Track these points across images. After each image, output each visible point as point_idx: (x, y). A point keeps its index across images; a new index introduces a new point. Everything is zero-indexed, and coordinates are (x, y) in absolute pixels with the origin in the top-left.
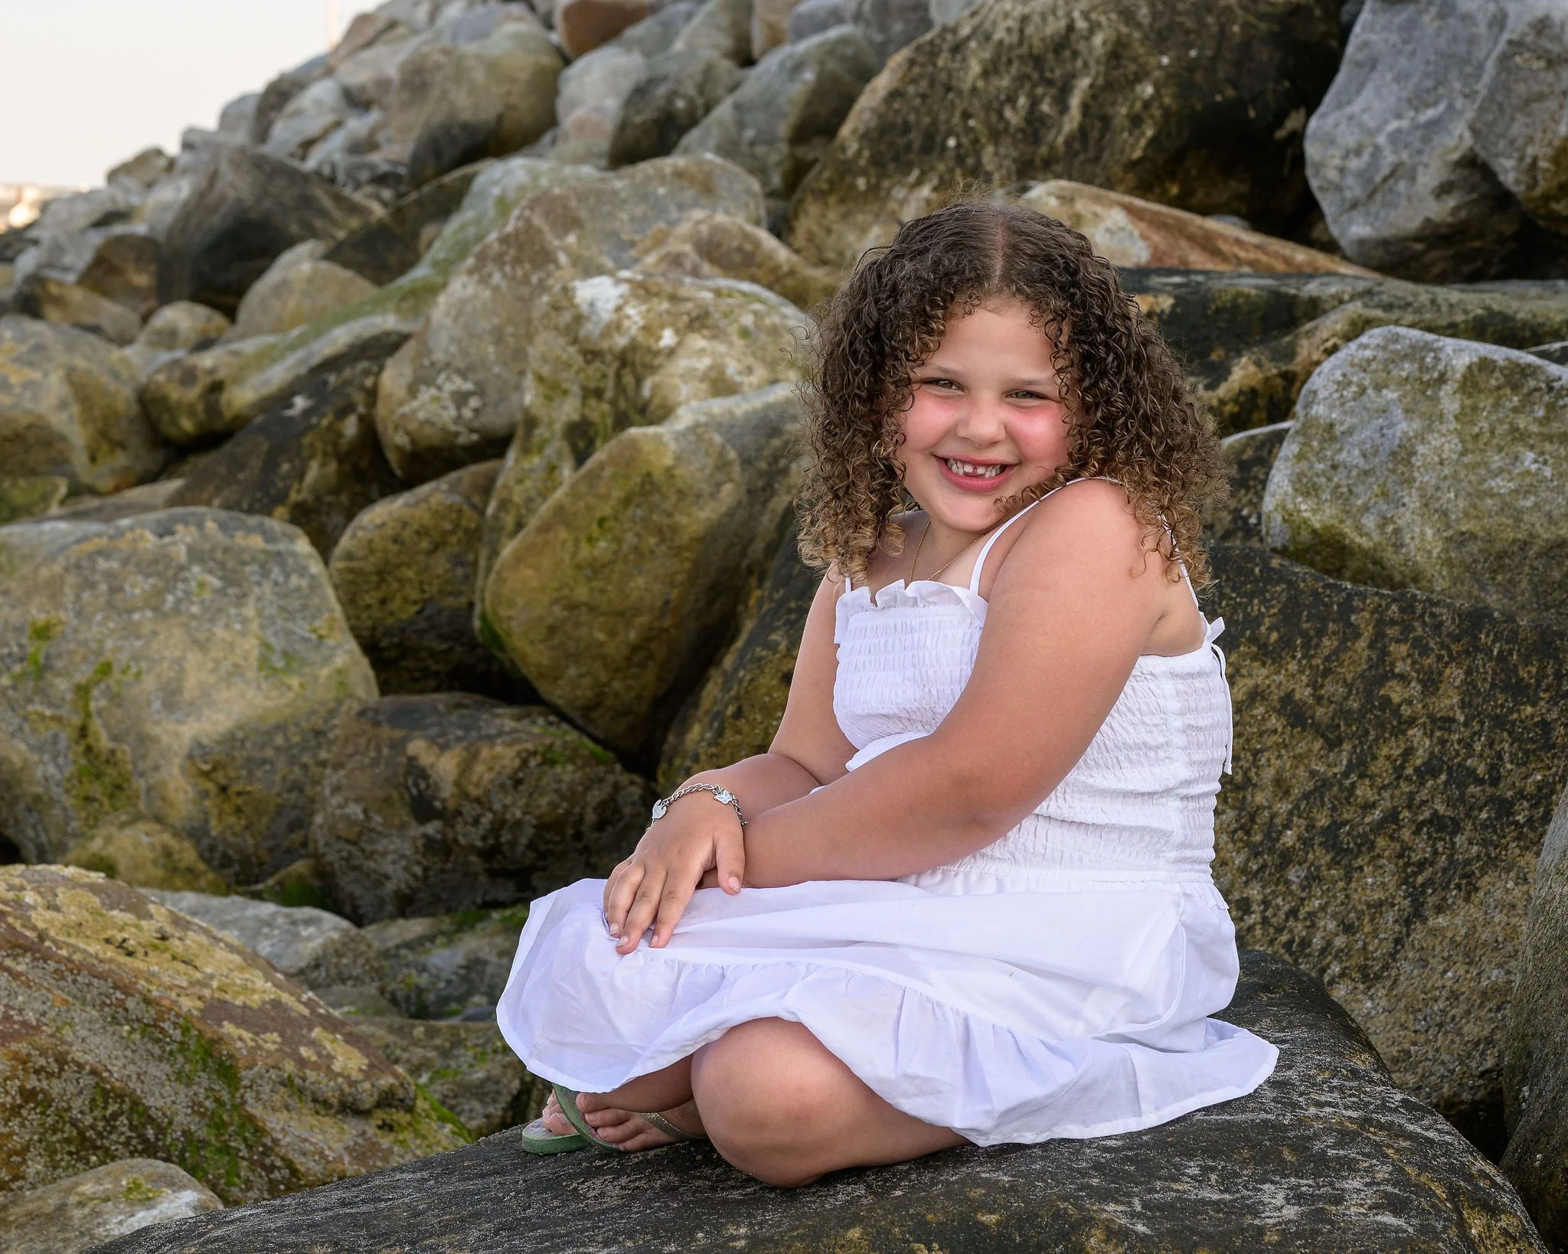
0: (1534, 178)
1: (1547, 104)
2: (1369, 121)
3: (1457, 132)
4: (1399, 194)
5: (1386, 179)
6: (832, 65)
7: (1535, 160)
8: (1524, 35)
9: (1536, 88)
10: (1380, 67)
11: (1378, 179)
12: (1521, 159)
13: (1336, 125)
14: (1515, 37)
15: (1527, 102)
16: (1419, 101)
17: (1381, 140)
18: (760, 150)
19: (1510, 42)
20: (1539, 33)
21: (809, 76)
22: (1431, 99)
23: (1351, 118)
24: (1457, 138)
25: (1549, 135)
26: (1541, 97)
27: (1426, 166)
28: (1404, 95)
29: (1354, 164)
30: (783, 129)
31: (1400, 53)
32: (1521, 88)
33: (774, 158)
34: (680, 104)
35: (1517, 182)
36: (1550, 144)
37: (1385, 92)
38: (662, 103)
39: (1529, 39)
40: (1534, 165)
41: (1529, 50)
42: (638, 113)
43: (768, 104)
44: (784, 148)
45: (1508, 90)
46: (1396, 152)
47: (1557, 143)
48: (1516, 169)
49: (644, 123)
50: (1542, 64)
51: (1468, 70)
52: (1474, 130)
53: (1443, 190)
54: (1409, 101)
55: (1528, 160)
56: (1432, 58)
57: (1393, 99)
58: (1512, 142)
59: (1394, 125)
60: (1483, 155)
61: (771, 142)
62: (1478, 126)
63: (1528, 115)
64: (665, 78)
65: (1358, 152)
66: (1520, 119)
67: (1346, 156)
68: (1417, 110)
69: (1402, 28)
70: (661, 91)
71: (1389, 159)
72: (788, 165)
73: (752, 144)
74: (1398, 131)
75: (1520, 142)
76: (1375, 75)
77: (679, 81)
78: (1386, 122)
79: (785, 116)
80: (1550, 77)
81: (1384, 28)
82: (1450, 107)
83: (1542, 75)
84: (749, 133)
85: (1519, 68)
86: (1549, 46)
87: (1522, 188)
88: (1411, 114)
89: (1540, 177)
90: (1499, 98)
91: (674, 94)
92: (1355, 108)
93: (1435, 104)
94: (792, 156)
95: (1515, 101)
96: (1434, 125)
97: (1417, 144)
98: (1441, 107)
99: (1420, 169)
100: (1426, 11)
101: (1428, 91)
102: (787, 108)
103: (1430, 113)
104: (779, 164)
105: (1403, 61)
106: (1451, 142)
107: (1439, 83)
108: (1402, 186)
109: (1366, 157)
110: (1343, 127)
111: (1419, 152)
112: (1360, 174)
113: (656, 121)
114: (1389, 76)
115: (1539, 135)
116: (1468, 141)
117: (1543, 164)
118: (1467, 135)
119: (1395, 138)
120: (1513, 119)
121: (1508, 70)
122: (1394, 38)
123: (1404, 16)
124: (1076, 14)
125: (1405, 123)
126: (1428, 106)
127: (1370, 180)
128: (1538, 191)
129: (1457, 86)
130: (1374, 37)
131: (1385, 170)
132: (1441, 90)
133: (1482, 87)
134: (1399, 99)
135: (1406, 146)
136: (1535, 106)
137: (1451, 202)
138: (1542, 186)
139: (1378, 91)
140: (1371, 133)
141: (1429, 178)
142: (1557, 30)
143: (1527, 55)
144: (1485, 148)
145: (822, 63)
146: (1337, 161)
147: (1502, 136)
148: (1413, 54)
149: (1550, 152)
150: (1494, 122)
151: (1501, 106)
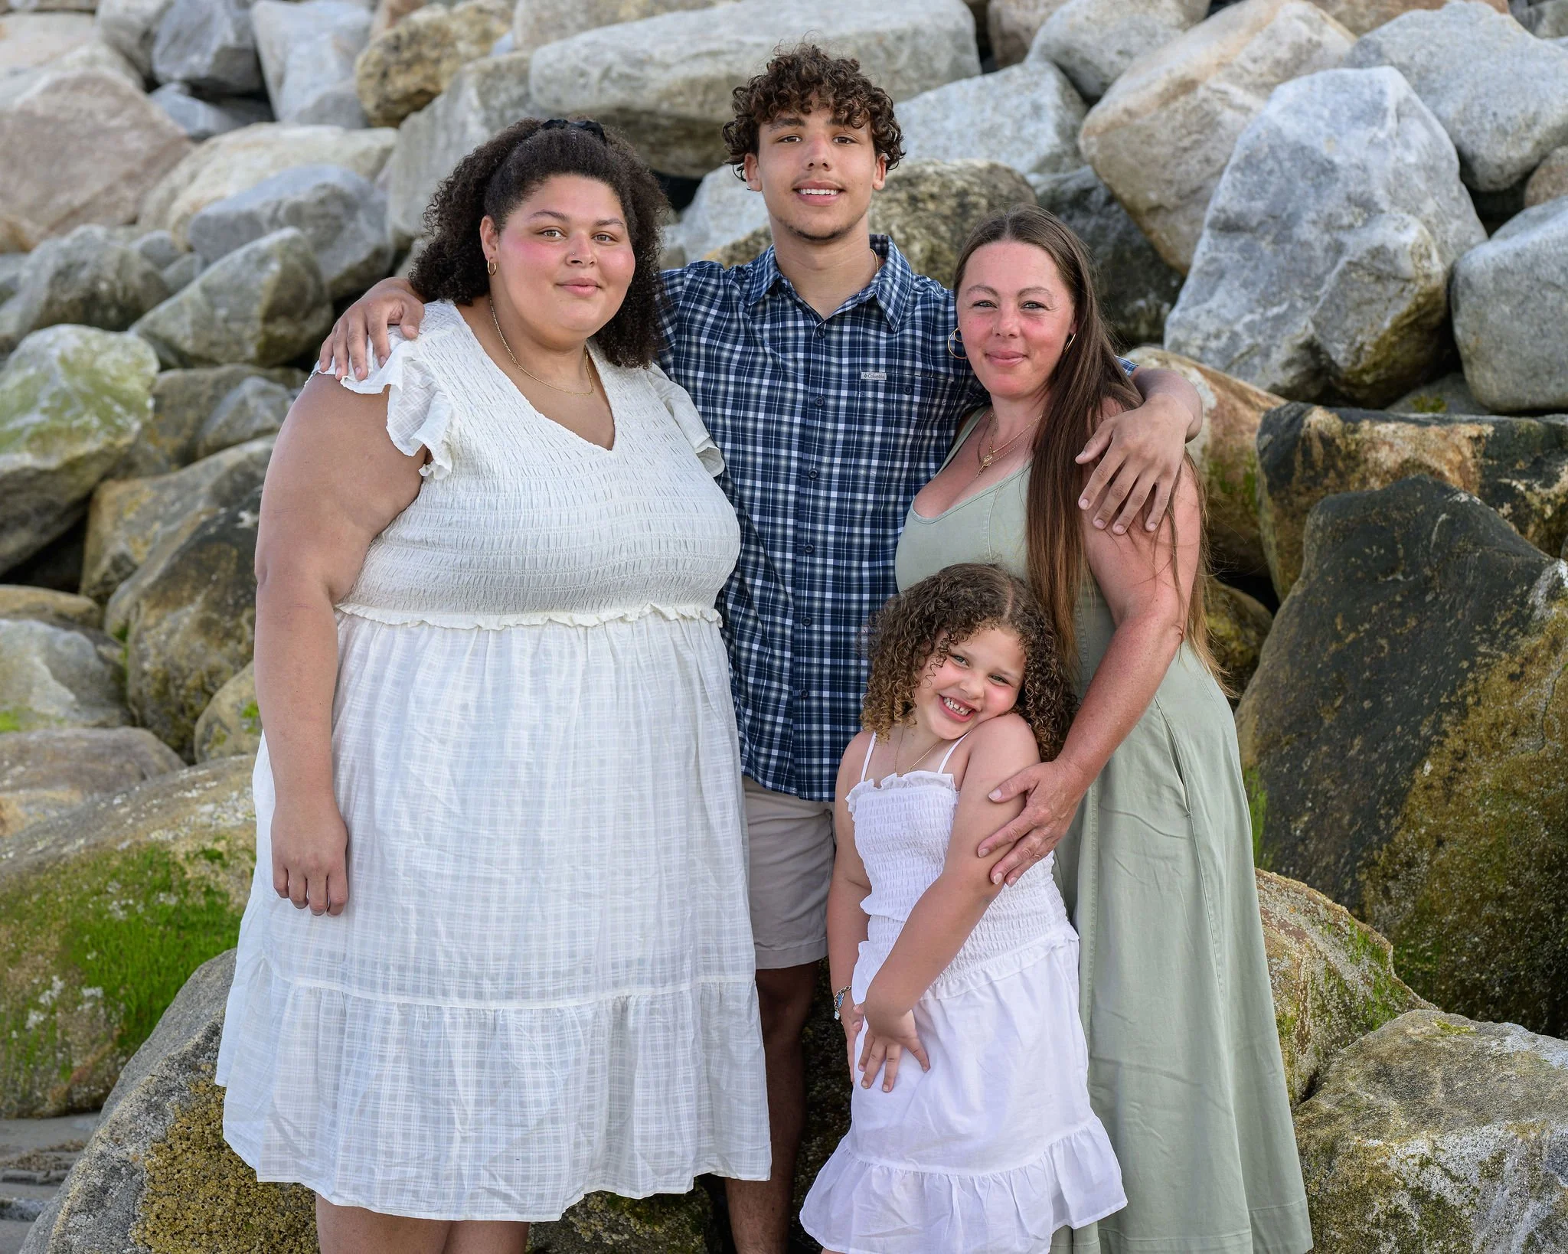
0: (1358, 358)
1: (1375, 306)
2: (1225, 313)
3: (1303, 324)
4: (1255, 367)
5: (1242, 356)
6: (292, 260)
7: (1362, 345)
8: (1361, 259)
9: (1367, 295)
10: (1228, 276)
11: (1236, 355)
12: (1351, 344)
13: (1198, 317)
14: (1355, 259)
15: (1359, 305)
16: (1266, 301)
17: (1239, 327)
18: (235, 326)
19: (1350, 263)
20: (1374, 257)
21: (275, 267)
22: (1276, 300)
23: (1209, 312)
24: (1303, 328)
25: (1376, 328)
26: (1371, 302)
27: (1279, 347)
28: (1254, 296)
29: (1213, 344)
30: (257, 310)
31: (1243, 267)
32: (1355, 295)
33: (248, 333)
34: (103, 286)
35: (1346, 360)
36: (1376, 334)
37: (1235, 294)
38: (87, 285)
39: (1365, 262)
40: (1361, 348)
41: (1363, 268)
42: (64, 292)
43: (239, 288)
44: (258, 325)
45: (1344, 296)
46: (1252, 336)
47: (1381, 334)
48: (1347, 351)
49: (71, 301)
50: (1372, 278)
51: (1307, 281)
52: (1316, 324)
53: (1289, 363)
54: (1258, 301)
55: (1357, 345)
56: (1275, 271)
57: (1244, 301)
58: (1345, 332)
59: (1248, 318)
60: (1319, 340)
61: (246, 319)
62: (1319, 320)
63: (1360, 313)
64: (84, 264)
65: (1217, 336)
66: (1352, 317)
67: (1208, 337)
68: (1265, 308)
69: (1242, 250)
70: (85, 275)
71: (1247, 341)
72: (261, 339)
73: (226, 320)
74: (1252, 322)
75: (1352, 332)
76: (1224, 282)
77: (99, 267)
78: (1240, 317)
79: (258, 299)
80: (1379, 288)
81: (1227, 250)
82: (1292, 306)
83: (1372, 287)
84: (222, 313)
85: (1355, 281)
86: (1382, 266)
87: (1349, 364)
88: (1261, 310)
89: (1363, 356)
90: (1337, 301)
91: (95, 279)
92: (1213, 304)
93: (1280, 304)
94: (265, 333)
95: (1349, 304)
96: (1279, 319)
97: (1269, 332)
98: (1285, 306)
99: (1274, 349)
100: (1262, 238)
101: (1274, 294)
102: (260, 293)
103: (1276, 310)
104: (253, 338)
105: (1246, 273)
106: (1298, 331)
107: (1282, 289)
108: (1257, 360)
109: (1224, 339)
110: (1203, 317)
111: (1271, 337)
112: (1219, 352)
113: (82, 300)
114: (1237, 284)
115: (1368, 327)
116: (1311, 329)
117: (1367, 348)
118: (1311, 326)
119: (1250, 327)
120: (1347, 316)
121: (1347, 283)
122: (1237, 256)
123: (1242, 241)
124: (894, 228)
125: (1257, 317)
126: (1274, 305)
127: (1229, 356)
128: (1359, 367)
129: (1298, 292)
130: (1221, 256)
131: (1243, 349)
132: (1284, 295)
133: (1323, 293)
134: (1250, 300)
135: (1260, 333)
136: (1365, 308)
137: (1292, 372)
138: (1364, 362)
139: (1229, 293)
140: (1228, 322)
141: (1279, 356)
142: (1391, 256)
143: (1361, 272)
144: (1322, 336)
145: (283, 257)
146: (1199, 342)
147: (1337, 328)
148: (1256, 267)
149: (1375, 340)
150: (1333, 318)
151: (1338, 307)
